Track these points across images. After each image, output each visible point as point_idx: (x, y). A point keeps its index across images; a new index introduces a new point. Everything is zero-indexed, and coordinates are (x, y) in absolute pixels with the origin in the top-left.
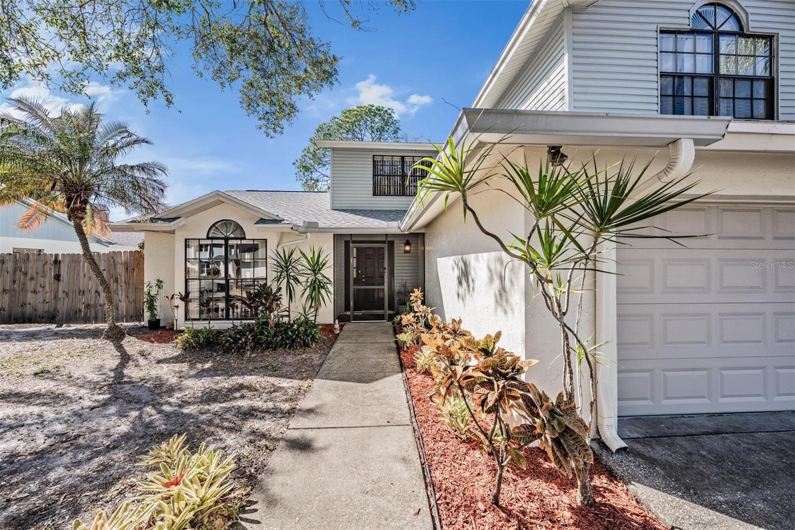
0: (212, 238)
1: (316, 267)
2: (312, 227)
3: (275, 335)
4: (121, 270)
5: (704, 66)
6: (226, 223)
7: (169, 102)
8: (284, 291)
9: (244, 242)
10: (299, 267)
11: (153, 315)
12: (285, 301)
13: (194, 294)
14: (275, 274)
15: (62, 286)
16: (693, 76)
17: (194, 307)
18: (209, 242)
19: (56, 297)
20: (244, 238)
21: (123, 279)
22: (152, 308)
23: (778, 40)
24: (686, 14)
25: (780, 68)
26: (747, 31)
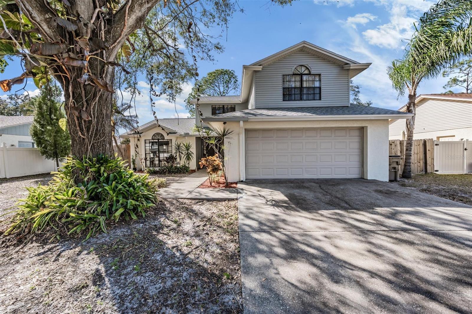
0: (154, 139)
1: (188, 148)
2: (187, 135)
3: (175, 169)
5: (298, 84)
6: (158, 134)
8: (178, 157)
9: (164, 140)
10: (183, 149)
11: (134, 166)
12: (178, 160)
13: (148, 159)
14: (175, 151)
16: (295, 88)
17: (148, 163)
18: (153, 141)
20: (164, 139)
22: (134, 164)
23: (322, 76)
24: (291, 70)
25: (322, 84)
26: (312, 73)
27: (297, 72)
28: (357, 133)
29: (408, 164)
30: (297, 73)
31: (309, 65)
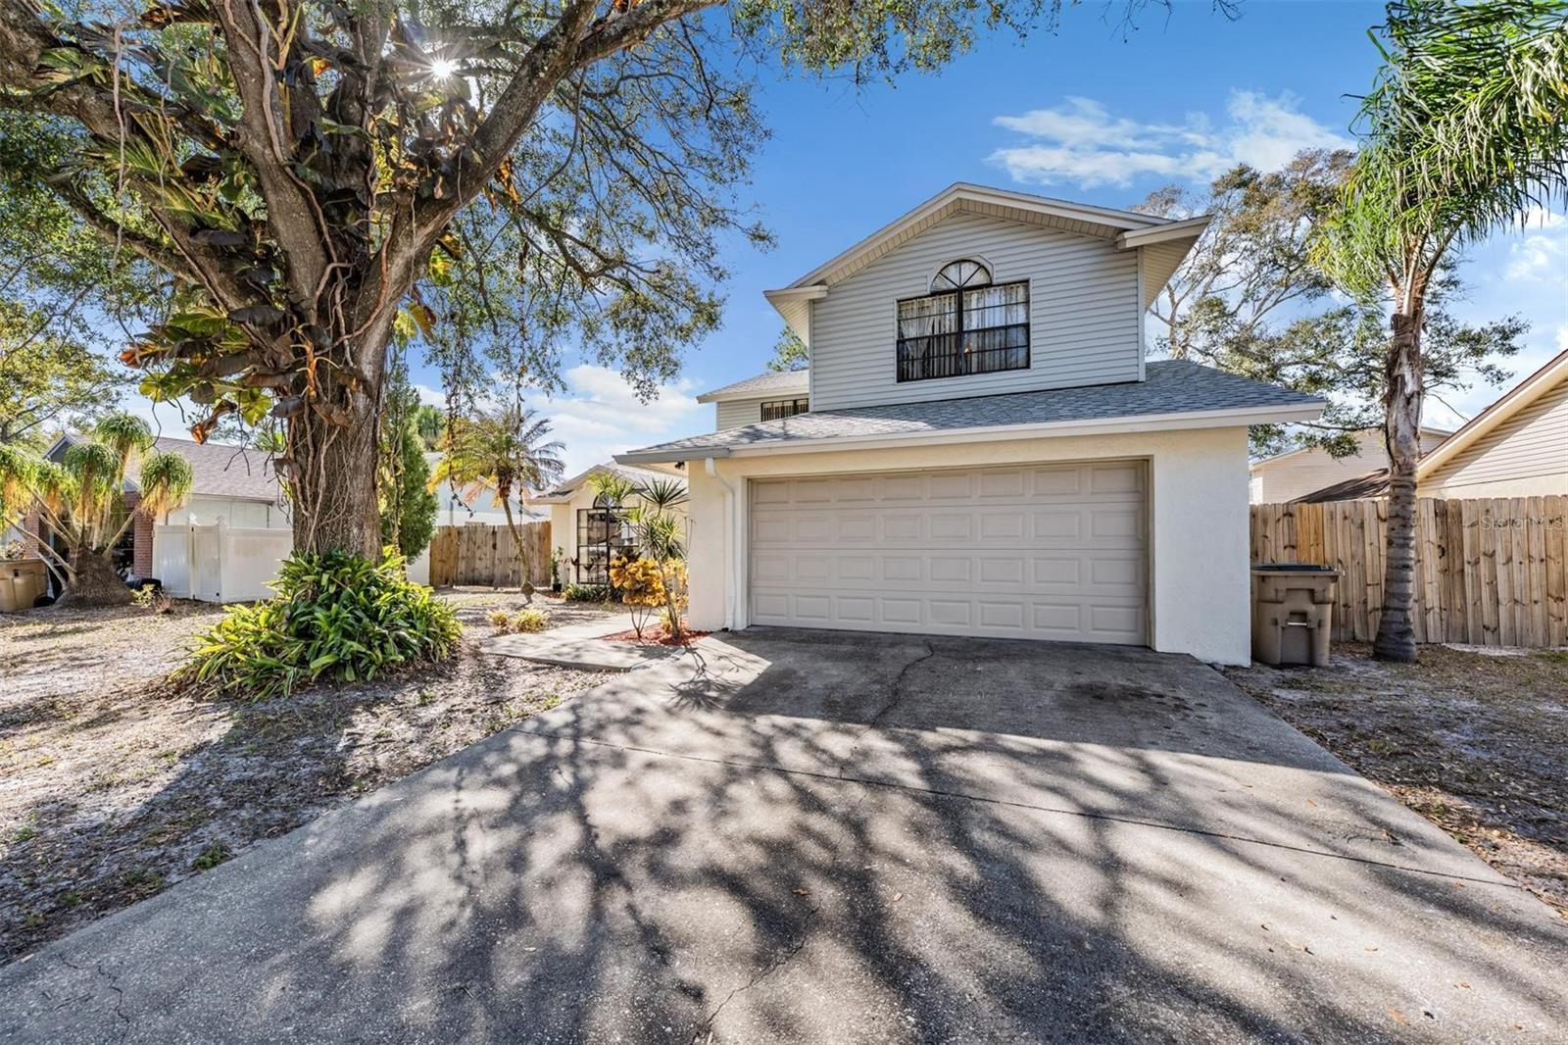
0: (597, 509)
4: (535, 539)
5: (949, 324)
7: (564, 389)
9: (621, 510)
11: (557, 580)
13: (584, 561)
15: (498, 554)
16: (940, 336)
18: (595, 512)
19: (493, 564)
20: (621, 507)
21: (536, 547)
22: (555, 573)
23: (1031, 285)
24: (924, 281)
25: (1032, 314)
26: (995, 282)
27: (944, 285)
28: (1122, 481)
29: (1395, 603)
30: (945, 288)
31: (985, 256)
